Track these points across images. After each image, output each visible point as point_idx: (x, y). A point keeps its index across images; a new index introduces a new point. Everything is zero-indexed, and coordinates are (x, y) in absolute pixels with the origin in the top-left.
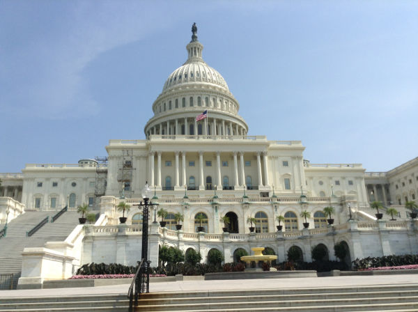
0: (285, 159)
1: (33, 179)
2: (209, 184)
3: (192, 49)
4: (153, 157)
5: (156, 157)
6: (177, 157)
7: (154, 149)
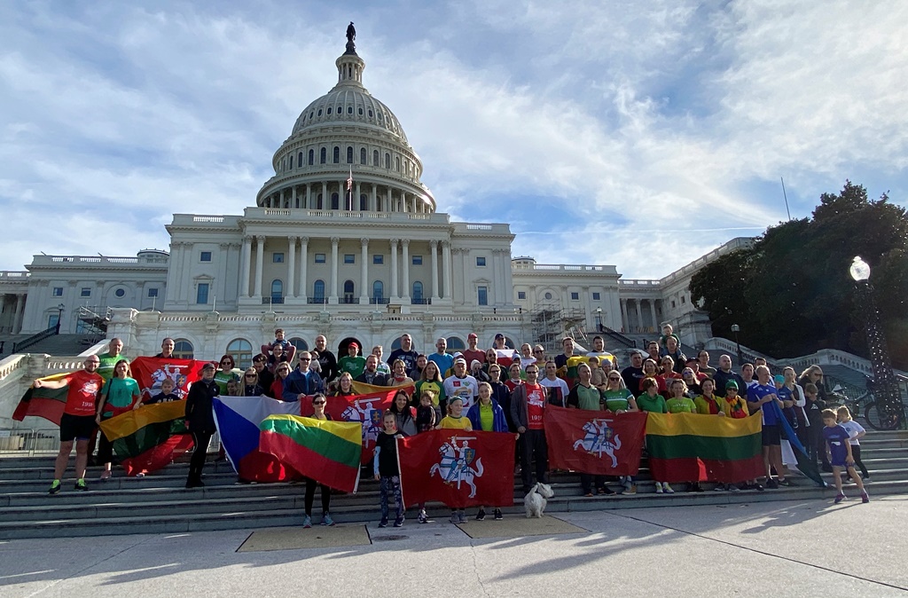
0: (481, 254)
1: (45, 283)
2: (349, 294)
3: (345, 65)
4: (249, 246)
5: (254, 247)
6: (292, 247)
7: (251, 231)
